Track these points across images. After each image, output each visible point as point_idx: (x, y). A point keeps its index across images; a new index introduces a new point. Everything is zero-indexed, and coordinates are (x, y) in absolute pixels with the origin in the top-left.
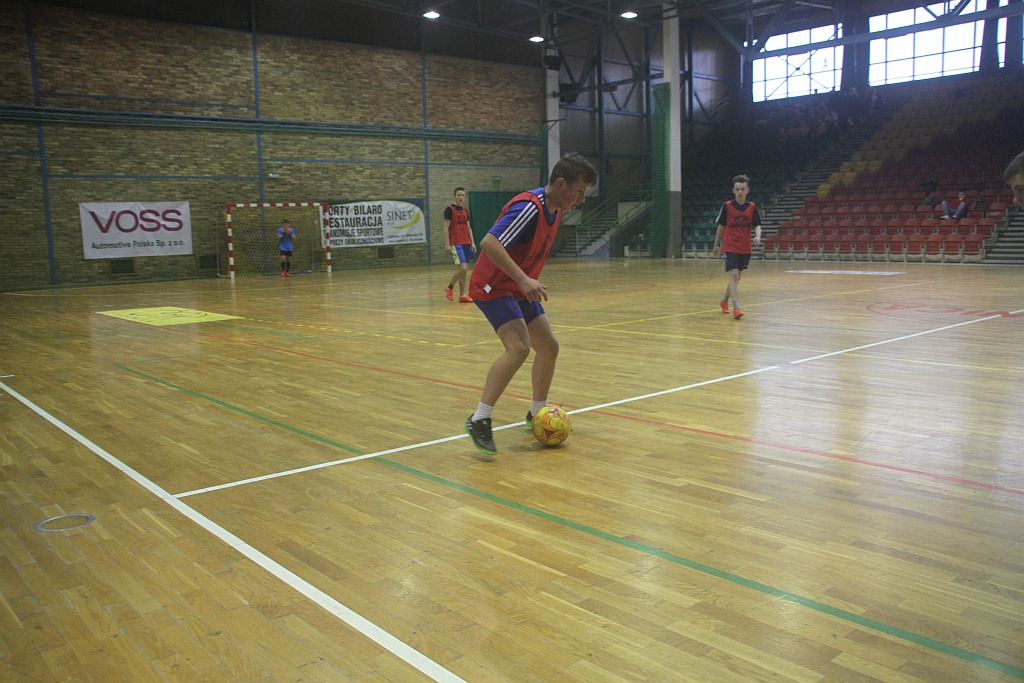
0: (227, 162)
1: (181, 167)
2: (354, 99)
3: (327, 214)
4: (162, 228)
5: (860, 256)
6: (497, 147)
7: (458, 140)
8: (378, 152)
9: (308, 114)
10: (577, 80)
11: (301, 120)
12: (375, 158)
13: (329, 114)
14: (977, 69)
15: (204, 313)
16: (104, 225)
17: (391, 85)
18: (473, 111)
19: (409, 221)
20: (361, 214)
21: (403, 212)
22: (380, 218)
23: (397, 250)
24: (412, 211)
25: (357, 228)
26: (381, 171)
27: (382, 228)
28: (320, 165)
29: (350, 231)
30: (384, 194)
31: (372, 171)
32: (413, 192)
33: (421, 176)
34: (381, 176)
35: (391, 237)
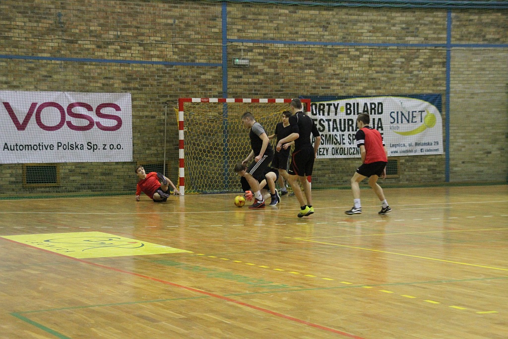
0: (183, 43)
1: (122, 47)
4: (95, 127)
7: (498, 10)
8: (381, 30)
12: (378, 38)
15: (140, 242)
16: (21, 121)
20: (354, 114)
21: (413, 112)
22: (380, 119)
23: (402, 164)
24: (424, 111)
25: (349, 133)
26: (383, 56)
27: (382, 134)
28: (302, 48)
29: (339, 136)
30: (387, 87)
31: (371, 56)
32: (428, 85)
33: (440, 63)
34: (384, 62)
35: (396, 145)
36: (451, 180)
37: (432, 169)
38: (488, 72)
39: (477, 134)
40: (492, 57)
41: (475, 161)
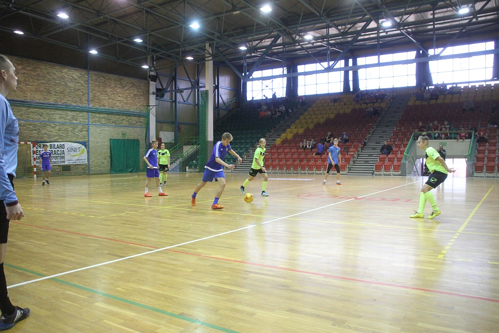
2: (51, 91)
3: (35, 148)
5: (295, 171)
6: (124, 117)
7: (105, 113)
8: (63, 118)
9: (26, 97)
10: (164, 87)
11: (22, 99)
12: (62, 120)
13: (38, 98)
14: (342, 91)
17: (70, 84)
18: (113, 99)
19: (79, 153)
20: (53, 148)
21: (76, 148)
22: (63, 151)
23: (72, 167)
24: (80, 148)
27: (65, 156)
28: (32, 123)
30: (66, 139)
31: (60, 127)
32: (81, 138)
33: (85, 130)
34: (65, 129)
35: (69, 160)
36: (90, 173)
37: (83, 169)
38: (103, 135)
39: (99, 156)
40: (104, 129)
41: (99, 166)
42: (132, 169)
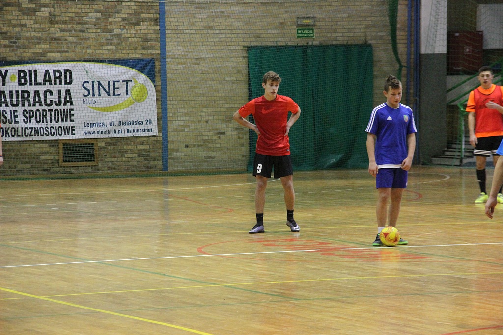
20: (31, 84)
21: (114, 82)
22: (68, 92)
23: (101, 148)
24: (131, 81)
25: (23, 108)
26: (70, 10)
27: (72, 110)
29: (9, 113)
30: (78, 50)
31: (52, 10)
32: (136, 48)
33: (151, 19)
34: (72, 19)
35: (92, 125)
36: (170, 169)
37: (142, 154)
38: (217, 32)
39: (204, 110)
40: (222, 12)
41: (204, 144)
42: (340, 156)
